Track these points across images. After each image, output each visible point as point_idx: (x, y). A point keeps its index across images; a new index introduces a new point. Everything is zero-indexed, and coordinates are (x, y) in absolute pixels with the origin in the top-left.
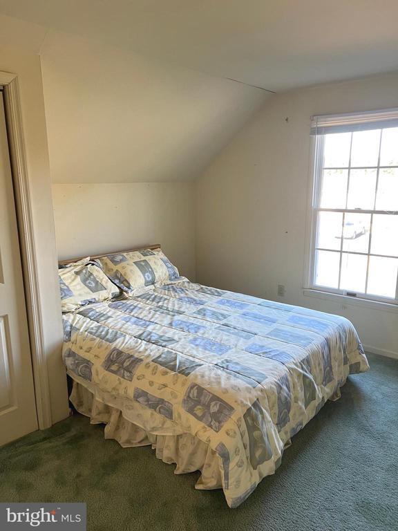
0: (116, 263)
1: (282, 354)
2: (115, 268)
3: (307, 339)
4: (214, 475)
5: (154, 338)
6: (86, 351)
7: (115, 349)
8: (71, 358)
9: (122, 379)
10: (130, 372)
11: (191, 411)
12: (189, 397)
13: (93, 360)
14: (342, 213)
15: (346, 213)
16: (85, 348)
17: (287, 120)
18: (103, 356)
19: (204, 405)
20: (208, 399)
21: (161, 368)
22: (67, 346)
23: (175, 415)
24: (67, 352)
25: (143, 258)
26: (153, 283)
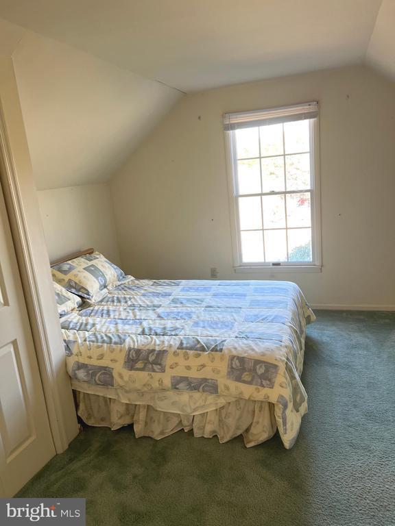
0: (65, 272)
1: (276, 317)
2: (66, 278)
3: (283, 302)
4: (265, 429)
5: (159, 331)
6: (98, 359)
7: (130, 349)
8: (82, 371)
9: (153, 373)
10: (160, 364)
11: (239, 379)
12: (232, 368)
13: (111, 365)
14: (260, 197)
15: (263, 197)
16: (95, 356)
17: (199, 118)
18: (121, 358)
19: (250, 370)
20: (251, 364)
21: (191, 352)
22: (72, 361)
23: (221, 388)
24: (76, 366)
25: (90, 263)
26: (105, 287)
